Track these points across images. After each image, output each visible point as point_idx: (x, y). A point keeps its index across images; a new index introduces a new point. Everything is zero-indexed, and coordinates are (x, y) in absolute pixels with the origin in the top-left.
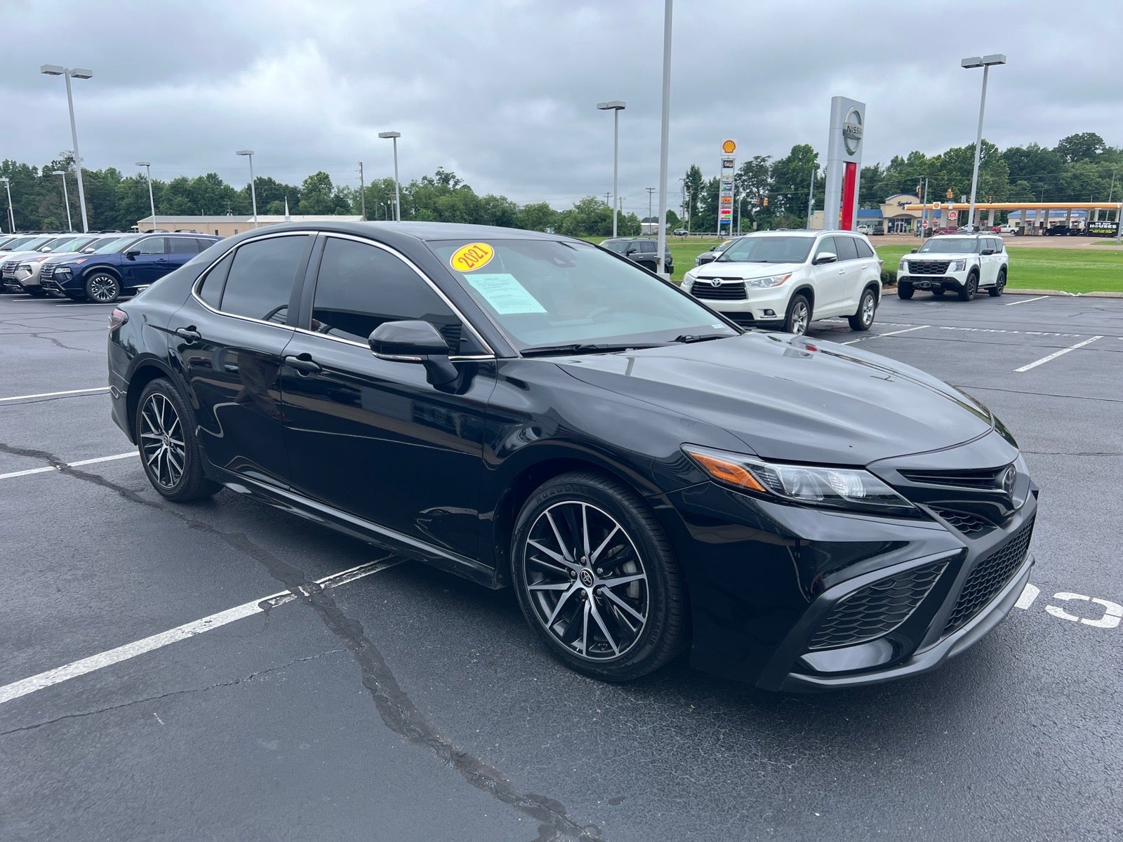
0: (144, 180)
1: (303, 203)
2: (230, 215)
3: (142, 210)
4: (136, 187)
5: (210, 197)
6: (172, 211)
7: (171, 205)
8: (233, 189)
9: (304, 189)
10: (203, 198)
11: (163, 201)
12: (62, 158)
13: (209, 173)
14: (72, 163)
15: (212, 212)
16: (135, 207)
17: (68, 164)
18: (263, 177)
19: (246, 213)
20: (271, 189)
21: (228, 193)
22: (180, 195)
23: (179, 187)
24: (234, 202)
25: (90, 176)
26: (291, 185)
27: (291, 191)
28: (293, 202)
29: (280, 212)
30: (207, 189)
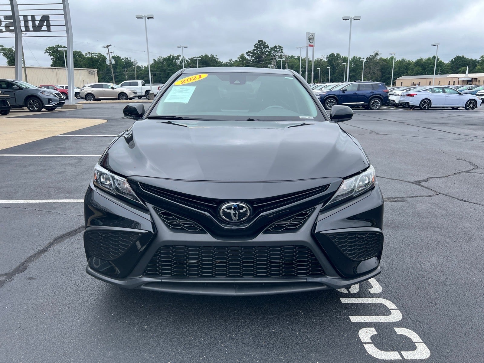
0: (404, 61)
1: (478, 67)
2: (439, 74)
3: (401, 74)
4: (400, 64)
5: (431, 66)
6: (413, 74)
7: (413, 71)
8: (443, 62)
9: (480, 61)
10: (428, 67)
11: (410, 69)
12: (374, 54)
13: (434, 55)
14: (377, 56)
15: (431, 73)
16: (398, 73)
17: (376, 56)
18: (459, 56)
19: (447, 73)
20: (463, 61)
21: (440, 64)
22: (418, 67)
23: (419, 63)
24: (443, 68)
25: (383, 61)
26: (474, 59)
27: (473, 62)
28: (473, 67)
29: (464, 72)
30: (431, 63)
